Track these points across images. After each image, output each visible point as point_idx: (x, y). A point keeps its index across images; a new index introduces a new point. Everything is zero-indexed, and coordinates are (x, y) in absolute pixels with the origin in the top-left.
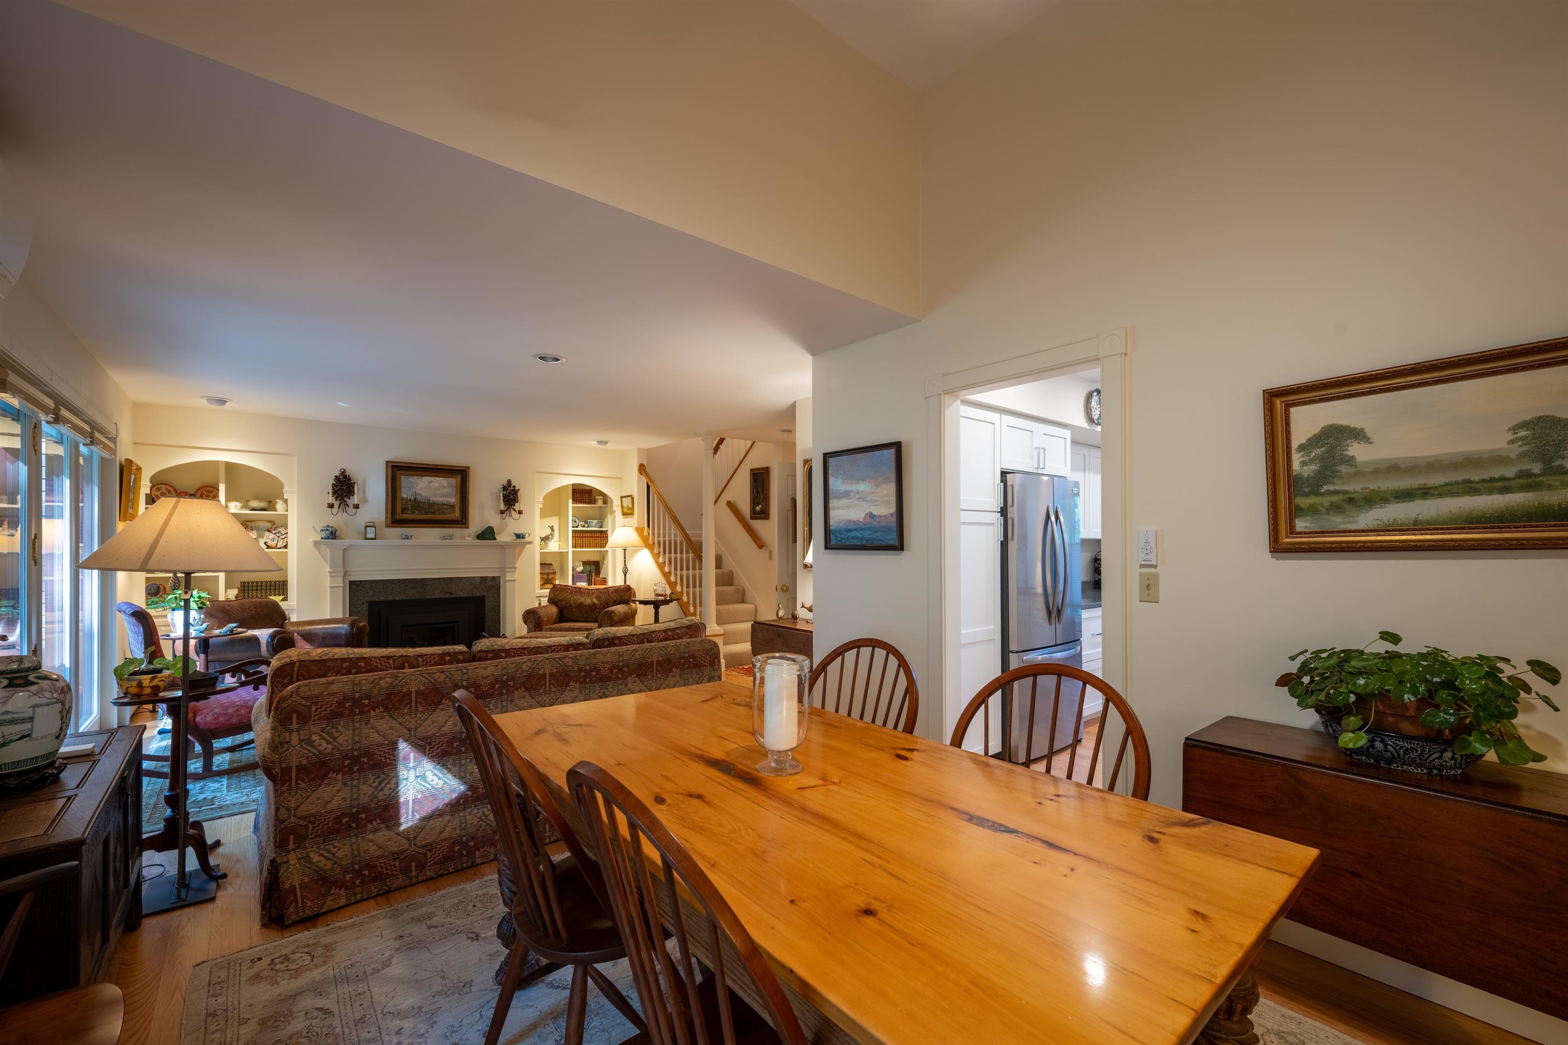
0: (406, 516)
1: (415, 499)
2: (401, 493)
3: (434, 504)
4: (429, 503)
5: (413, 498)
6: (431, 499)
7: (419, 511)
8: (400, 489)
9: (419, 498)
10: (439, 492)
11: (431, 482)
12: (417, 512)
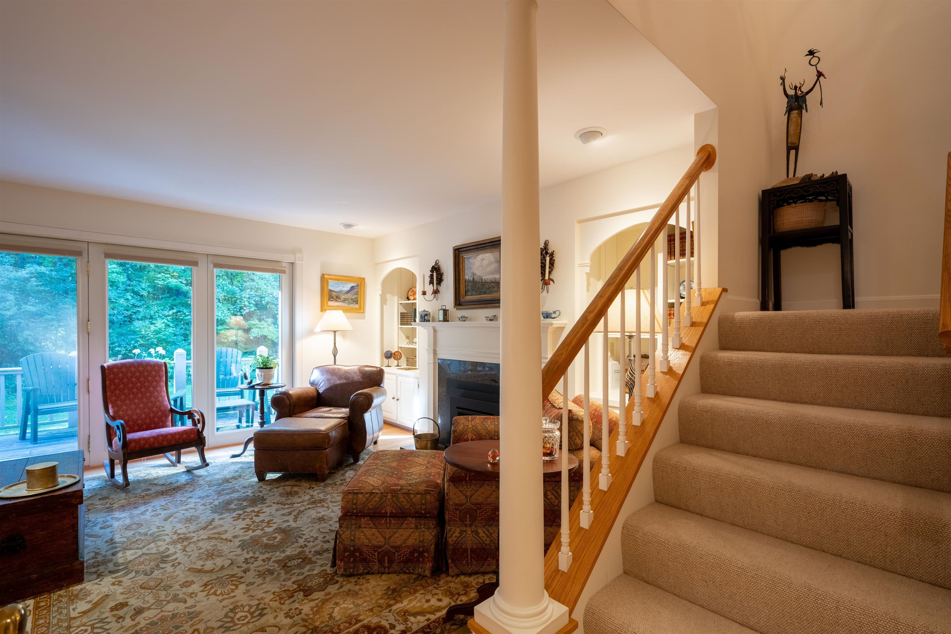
0: (468, 298)
1: (473, 279)
2: (464, 275)
3: (486, 282)
4: (482, 282)
5: (472, 279)
6: (483, 278)
7: (476, 292)
8: (464, 271)
9: (476, 279)
10: (488, 269)
11: (482, 260)
12: (474, 292)
